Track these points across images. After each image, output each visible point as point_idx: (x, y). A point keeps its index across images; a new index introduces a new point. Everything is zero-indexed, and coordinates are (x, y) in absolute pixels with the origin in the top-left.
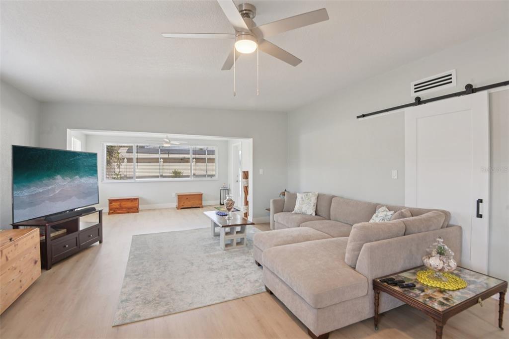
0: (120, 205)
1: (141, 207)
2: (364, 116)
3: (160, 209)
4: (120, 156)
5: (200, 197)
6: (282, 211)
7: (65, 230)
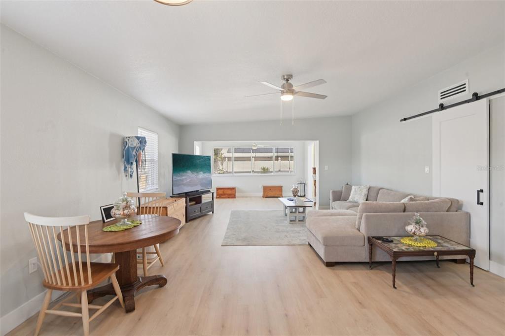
0: (223, 192)
1: (237, 195)
2: (405, 119)
3: (250, 197)
4: (223, 156)
5: (280, 188)
6: (339, 200)
7: (195, 202)
